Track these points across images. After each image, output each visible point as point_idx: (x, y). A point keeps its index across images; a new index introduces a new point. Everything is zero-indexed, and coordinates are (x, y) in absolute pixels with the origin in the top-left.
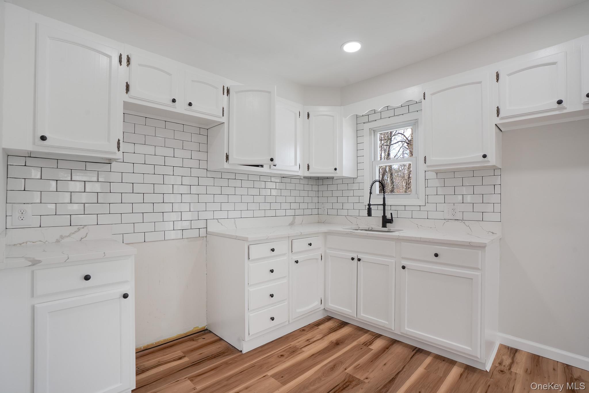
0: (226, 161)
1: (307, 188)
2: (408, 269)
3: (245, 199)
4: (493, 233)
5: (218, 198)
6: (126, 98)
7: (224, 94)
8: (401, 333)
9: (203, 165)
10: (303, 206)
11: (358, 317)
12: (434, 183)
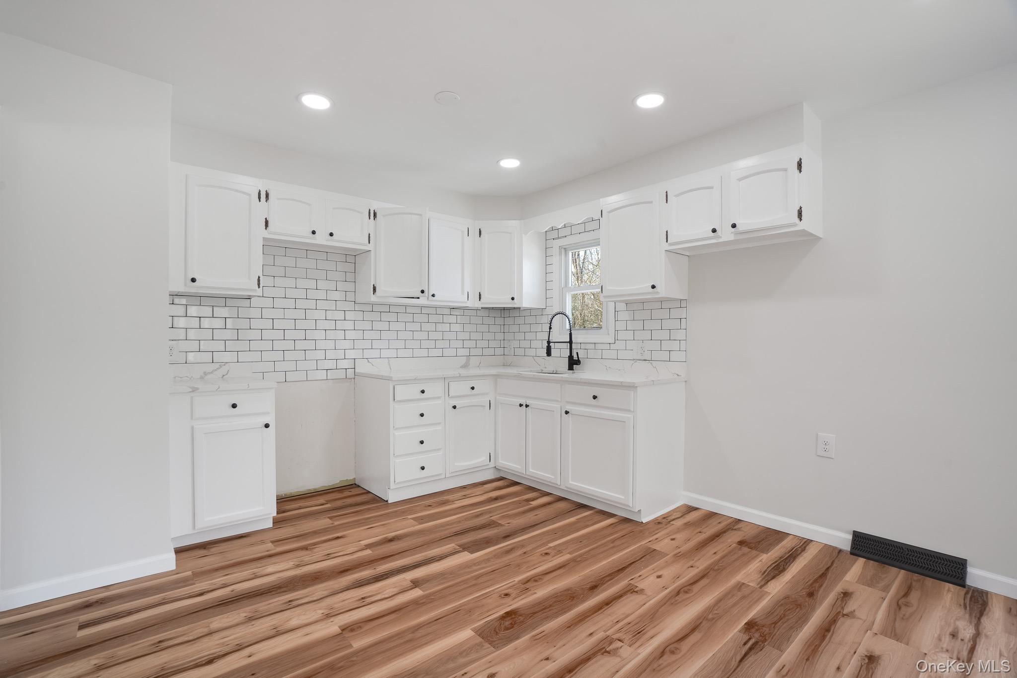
0: (374, 294)
1: (487, 321)
2: (572, 414)
3: (402, 335)
4: (678, 375)
5: (368, 335)
6: (266, 234)
7: (370, 218)
8: (567, 487)
9: (350, 296)
10: (481, 344)
11: (527, 473)
12: (624, 316)
